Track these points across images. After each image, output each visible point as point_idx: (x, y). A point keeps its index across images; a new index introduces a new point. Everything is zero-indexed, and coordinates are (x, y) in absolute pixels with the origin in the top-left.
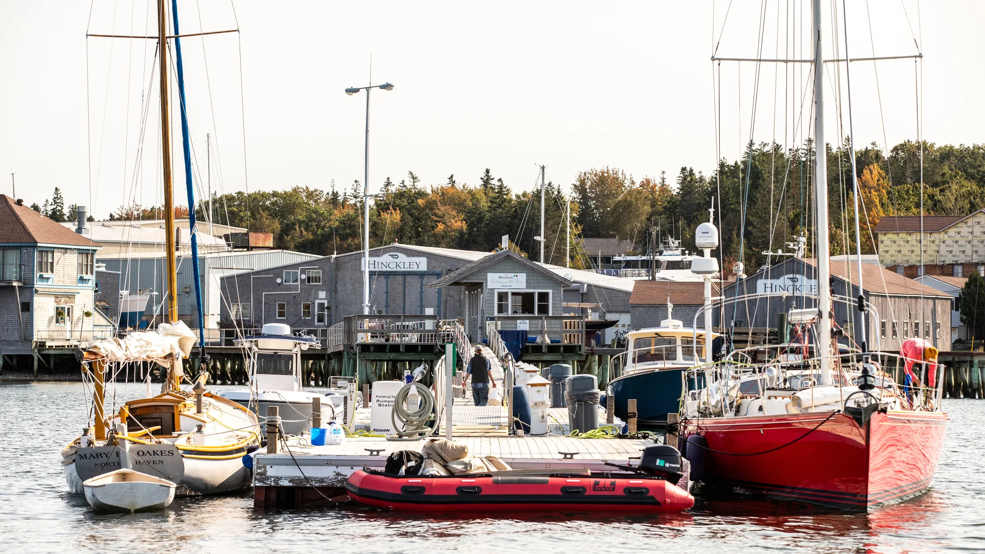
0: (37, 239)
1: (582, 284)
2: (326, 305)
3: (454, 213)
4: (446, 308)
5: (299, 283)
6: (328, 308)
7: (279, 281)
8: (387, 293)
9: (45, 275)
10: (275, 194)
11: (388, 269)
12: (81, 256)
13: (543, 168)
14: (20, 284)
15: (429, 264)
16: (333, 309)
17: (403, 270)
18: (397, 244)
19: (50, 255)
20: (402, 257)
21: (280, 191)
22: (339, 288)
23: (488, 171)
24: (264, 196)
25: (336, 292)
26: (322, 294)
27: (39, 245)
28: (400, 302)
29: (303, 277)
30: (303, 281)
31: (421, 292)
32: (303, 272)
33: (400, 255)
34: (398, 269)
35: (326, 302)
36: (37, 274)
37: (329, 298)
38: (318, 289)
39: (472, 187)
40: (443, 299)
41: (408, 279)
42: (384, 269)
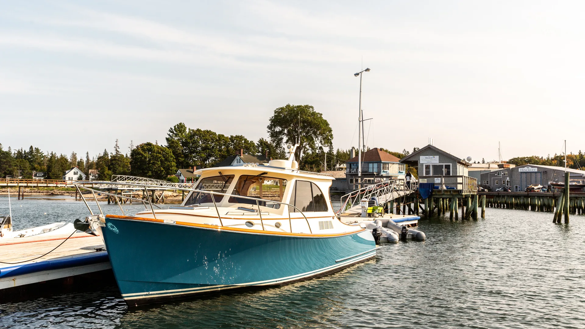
0: (382, 160)
1: (583, 174)
2: (509, 181)
3: (570, 160)
4: (543, 181)
5: (502, 175)
6: (509, 182)
7: (496, 175)
8: (526, 178)
9: (385, 171)
10: (527, 157)
11: (526, 171)
12: (399, 165)
13: (565, 141)
14: (377, 173)
15: (538, 169)
16: (511, 182)
17: (530, 171)
18: (529, 164)
19: (387, 165)
20: (530, 168)
21: (529, 157)
22: (513, 176)
23: (580, 151)
24: (524, 158)
25: (512, 178)
26: (508, 178)
27: (382, 162)
28: (530, 180)
29: (503, 174)
30: (503, 175)
31: (536, 177)
32: (503, 172)
33: (530, 167)
34: (529, 171)
35: (509, 180)
36: (382, 171)
37: (510, 179)
38: (507, 177)
39: (576, 155)
40: (542, 179)
41: (532, 174)
42: (525, 171)
